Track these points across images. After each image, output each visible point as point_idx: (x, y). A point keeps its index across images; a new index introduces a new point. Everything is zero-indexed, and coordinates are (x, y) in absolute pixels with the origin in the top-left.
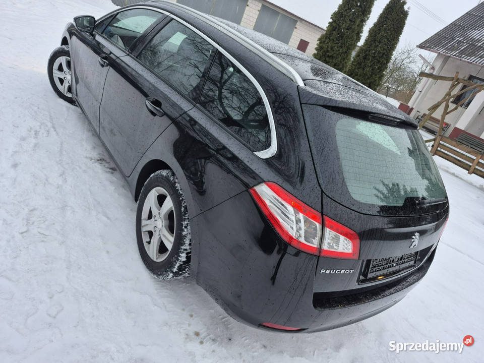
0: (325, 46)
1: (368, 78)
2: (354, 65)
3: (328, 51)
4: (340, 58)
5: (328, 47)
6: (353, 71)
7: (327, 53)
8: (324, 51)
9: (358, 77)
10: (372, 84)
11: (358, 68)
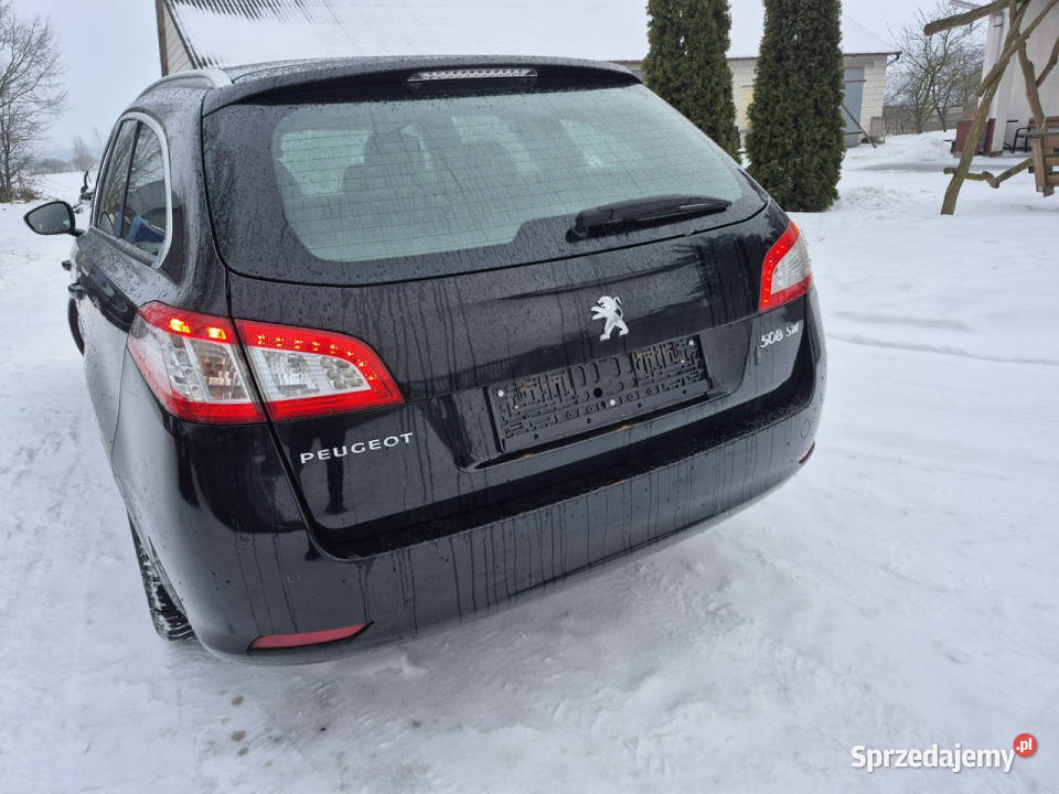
0: (659, 73)
1: (806, 95)
2: (763, 85)
3: (669, 80)
4: (699, 81)
5: (665, 72)
6: (767, 98)
7: (670, 85)
8: (662, 85)
9: (781, 104)
10: (819, 104)
11: (775, 87)
